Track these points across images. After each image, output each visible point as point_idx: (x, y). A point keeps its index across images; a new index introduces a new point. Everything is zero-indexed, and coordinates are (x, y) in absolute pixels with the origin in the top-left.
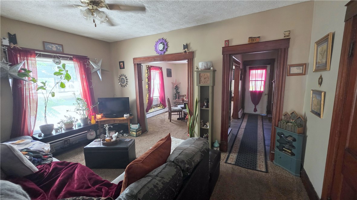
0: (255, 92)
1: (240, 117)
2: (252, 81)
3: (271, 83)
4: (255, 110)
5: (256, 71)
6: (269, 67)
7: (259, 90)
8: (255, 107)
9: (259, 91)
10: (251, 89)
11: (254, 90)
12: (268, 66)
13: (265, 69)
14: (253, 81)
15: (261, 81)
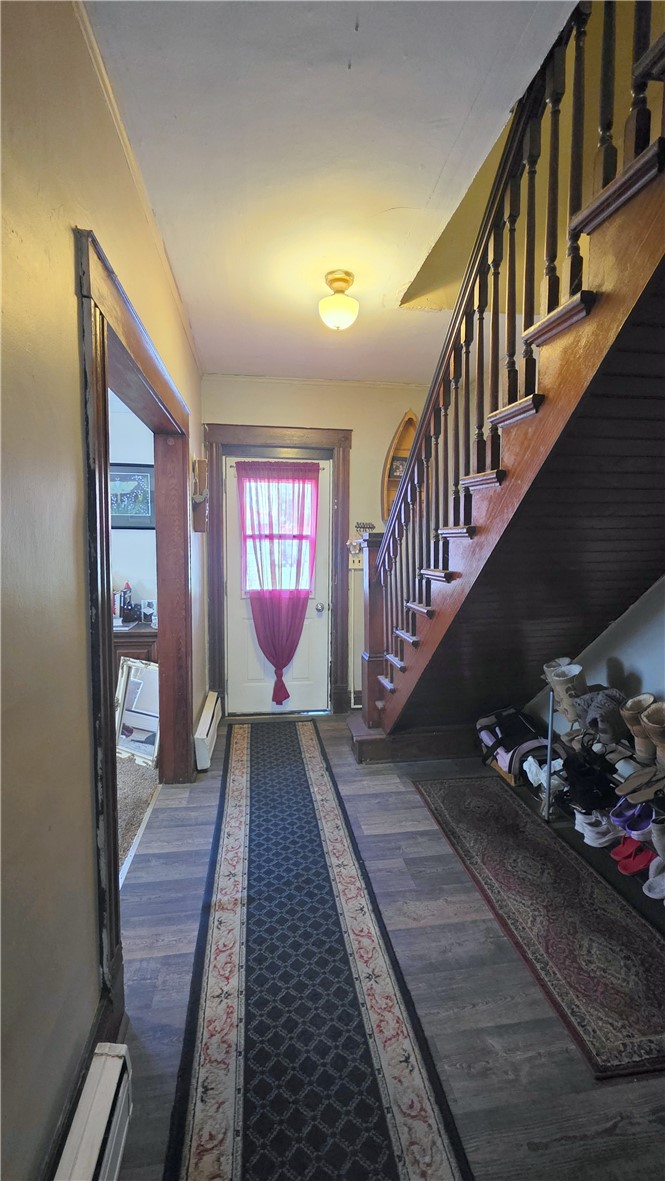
0: (275, 595)
1: (204, 760)
2: (253, 537)
3: (342, 553)
4: (280, 694)
5: (274, 485)
6: (326, 467)
7: (293, 587)
8: (279, 675)
9: (291, 592)
10: (253, 585)
11: (268, 586)
12: (323, 464)
13: (310, 479)
14: (261, 537)
15: (296, 542)
